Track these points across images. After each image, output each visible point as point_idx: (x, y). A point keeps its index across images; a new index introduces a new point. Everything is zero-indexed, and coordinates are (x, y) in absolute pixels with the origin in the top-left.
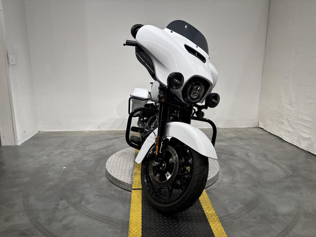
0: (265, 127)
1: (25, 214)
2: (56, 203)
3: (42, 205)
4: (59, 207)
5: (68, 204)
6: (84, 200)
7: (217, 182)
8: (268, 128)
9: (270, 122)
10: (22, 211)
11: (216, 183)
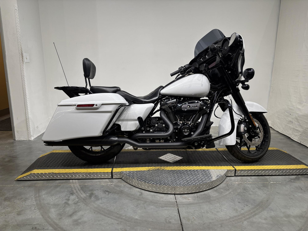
0: (273, 126)
1: (36, 208)
2: (67, 198)
3: (53, 199)
4: (70, 202)
5: (78, 199)
6: (94, 196)
7: (225, 180)
8: (276, 126)
9: (279, 121)
10: (34, 205)
11: (225, 182)
